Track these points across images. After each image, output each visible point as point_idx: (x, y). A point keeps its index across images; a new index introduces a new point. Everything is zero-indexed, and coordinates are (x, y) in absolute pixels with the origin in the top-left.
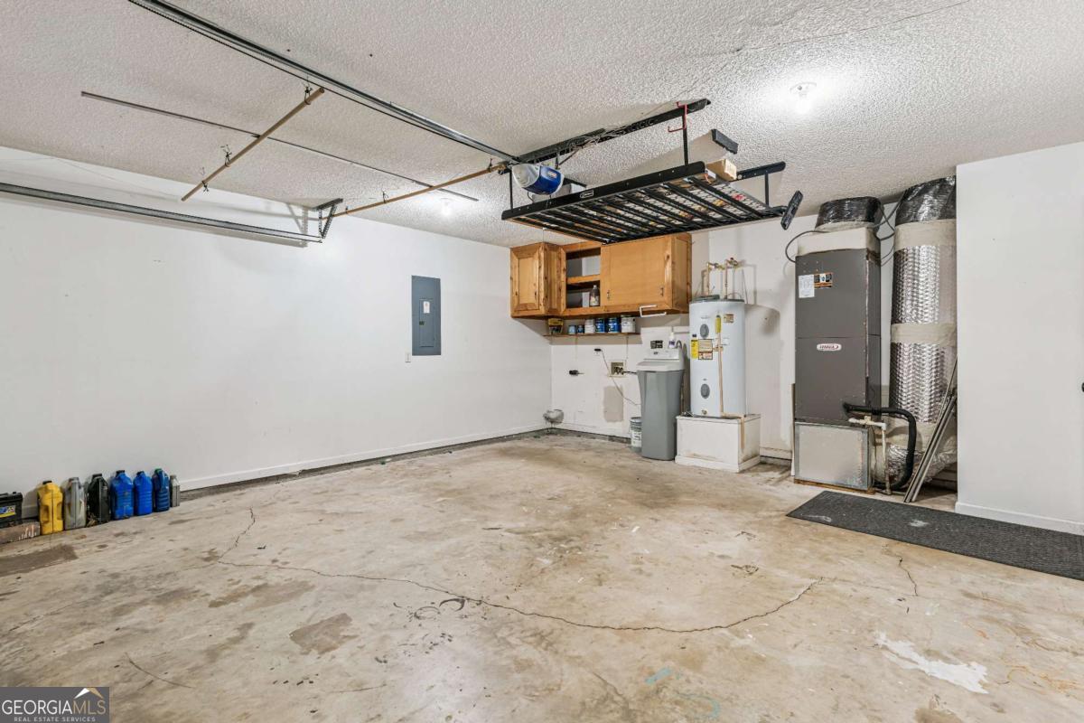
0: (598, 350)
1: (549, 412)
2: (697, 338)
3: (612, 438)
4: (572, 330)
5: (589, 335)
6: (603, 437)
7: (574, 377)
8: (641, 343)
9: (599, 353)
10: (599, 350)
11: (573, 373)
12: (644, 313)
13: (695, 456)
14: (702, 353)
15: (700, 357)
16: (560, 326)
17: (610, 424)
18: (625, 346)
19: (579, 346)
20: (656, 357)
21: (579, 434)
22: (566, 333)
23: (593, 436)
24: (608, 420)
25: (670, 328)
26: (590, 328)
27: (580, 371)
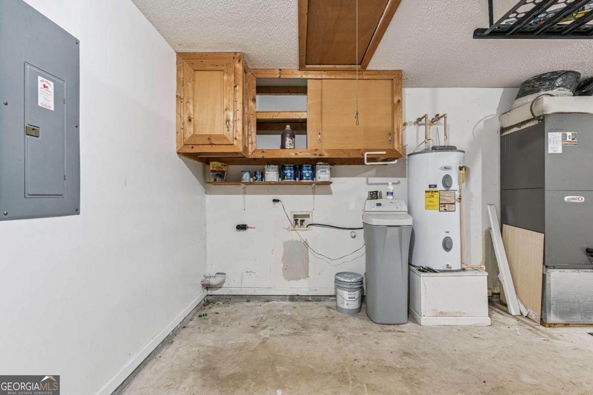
0: (275, 201)
1: (206, 277)
2: (438, 189)
3: (292, 298)
4: (246, 177)
5: (270, 183)
6: (283, 298)
7: (242, 232)
8: (330, 193)
9: (278, 204)
10: (278, 201)
11: (242, 227)
12: (369, 160)
13: (442, 314)
14: (444, 204)
15: (442, 209)
16: (224, 172)
17: (292, 282)
18: (311, 196)
19: (247, 196)
20: (379, 208)
21: (248, 298)
22: (238, 180)
23: (267, 298)
24: (289, 279)
25: (364, 179)
26: (272, 175)
27: (249, 225)
